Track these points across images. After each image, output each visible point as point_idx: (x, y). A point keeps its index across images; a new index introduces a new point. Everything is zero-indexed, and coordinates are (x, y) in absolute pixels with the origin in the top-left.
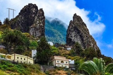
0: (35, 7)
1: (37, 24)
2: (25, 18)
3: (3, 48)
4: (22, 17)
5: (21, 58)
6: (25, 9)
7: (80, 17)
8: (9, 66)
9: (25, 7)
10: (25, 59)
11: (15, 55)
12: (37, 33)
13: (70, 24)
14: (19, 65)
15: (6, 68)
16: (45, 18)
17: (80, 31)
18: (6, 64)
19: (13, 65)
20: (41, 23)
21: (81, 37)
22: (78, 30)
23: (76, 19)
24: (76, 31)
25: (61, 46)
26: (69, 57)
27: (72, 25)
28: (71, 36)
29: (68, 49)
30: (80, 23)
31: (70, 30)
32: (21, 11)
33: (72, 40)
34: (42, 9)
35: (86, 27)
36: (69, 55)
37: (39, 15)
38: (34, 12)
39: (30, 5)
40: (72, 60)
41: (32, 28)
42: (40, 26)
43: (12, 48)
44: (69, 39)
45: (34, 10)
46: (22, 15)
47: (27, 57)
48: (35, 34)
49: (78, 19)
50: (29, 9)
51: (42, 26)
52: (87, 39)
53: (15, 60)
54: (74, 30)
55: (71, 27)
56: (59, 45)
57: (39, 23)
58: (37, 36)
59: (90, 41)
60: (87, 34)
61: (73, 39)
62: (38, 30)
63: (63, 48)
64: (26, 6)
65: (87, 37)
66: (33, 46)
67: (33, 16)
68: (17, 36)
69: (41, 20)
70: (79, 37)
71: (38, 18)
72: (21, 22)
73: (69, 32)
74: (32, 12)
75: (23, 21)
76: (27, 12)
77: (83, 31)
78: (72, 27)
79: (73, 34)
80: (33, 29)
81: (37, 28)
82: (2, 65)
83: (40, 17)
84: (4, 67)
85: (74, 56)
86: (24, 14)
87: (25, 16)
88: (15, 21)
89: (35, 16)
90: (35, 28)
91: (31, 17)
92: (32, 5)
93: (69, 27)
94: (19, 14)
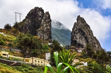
0: (41, 10)
1: (45, 27)
2: (32, 22)
3: (19, 51)
4: (29, 21)
5: (39, 62)
6: (32, 13)
7: (83, 19)
8: (30, 69)
9: (31, 10)
10: (42, 62)
11: (33, 58)
12: (44, 36)
13: (74, 26)
14: (38, 68)
15: (27, 71)
16: (51, 21)
17: (85, 33)
18: (26, 68)
19: (33, 68)
20: (48, 26)
21: (86, 38)
22: (82, 31)
23: (80, 21)
24: (80, 33)
25: (71, 49)
26: (82, 59)
27: (77, 27)
28: (76, 38)
29: (79, 51)
30: (84, 25)
31: (75, 32)
32: (28, 15)
33: (77, 42)
34: (48, 12)
35: (90, 28)
36: (81, 57)
37: (45, 18)
38: (40, 15)
39: (36, 8)
40: (85, 62)
41: (39, 31)
42: (47, 29)
43: (27, 52)
44: (74, 40)
45: (40, 13)
46: (28, 19)
47: (43, 60)
48: (42, 37)
49: (82, 21)
50: (35, 12)
51: (49, 28)
52: (92, 40)
53: (34, 63)
54: (79, 32)
55: (75, 29)
56: (70, 47)
57: (46, 26)
58: (45, 39)
59: (95, 43)
60: (91, 36)
61: (78, 40)
62: (45, 33)
63: (74, 50)
64: (33, 9)
65: (91, 38)
66: (45, 49)
67: (40, 19)
68: (32, 40)
69: (48, 23)
70: (84, 39)
71: (45, 21)
72: (29, 26)
73: (73, 34)
74: (39, 15)
75: (31, 24)
76: (33, 15)
77: (87, 32)
78: (77, 29)
79: (78, 36)
80: (41, 32)
81: (45, 31)
82: (24, 68)
83: (47, 20)
84: (25, 70)
85: (86, 58)
86: (31, 18)
87: (32, 19)
88: (22, 24)
89: (41, 19)
90: (43, 31)
91: (38, 20)
92: (38, 9)
93: (73, 29)
94: (26, 17)
